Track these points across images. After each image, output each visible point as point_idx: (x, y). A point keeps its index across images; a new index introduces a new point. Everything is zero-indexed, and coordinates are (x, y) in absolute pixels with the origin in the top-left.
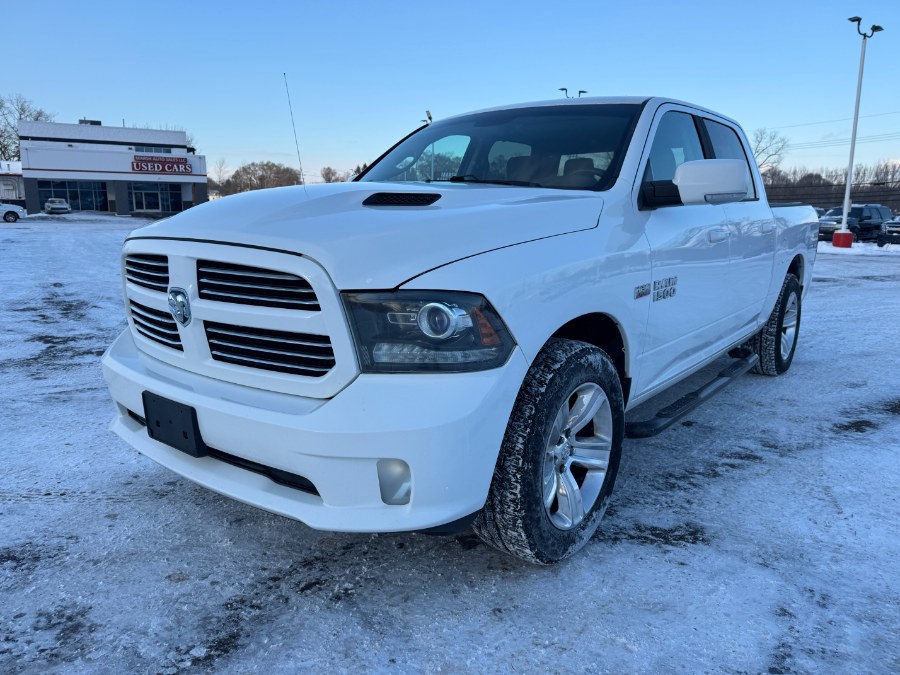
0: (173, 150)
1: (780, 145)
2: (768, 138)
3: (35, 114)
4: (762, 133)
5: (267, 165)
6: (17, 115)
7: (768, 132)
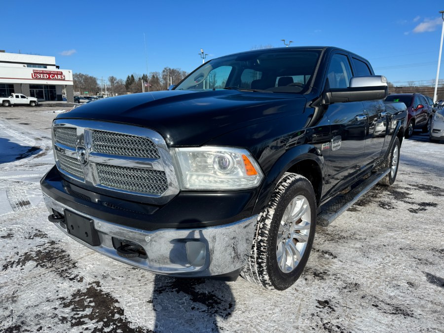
5: (79, 75)
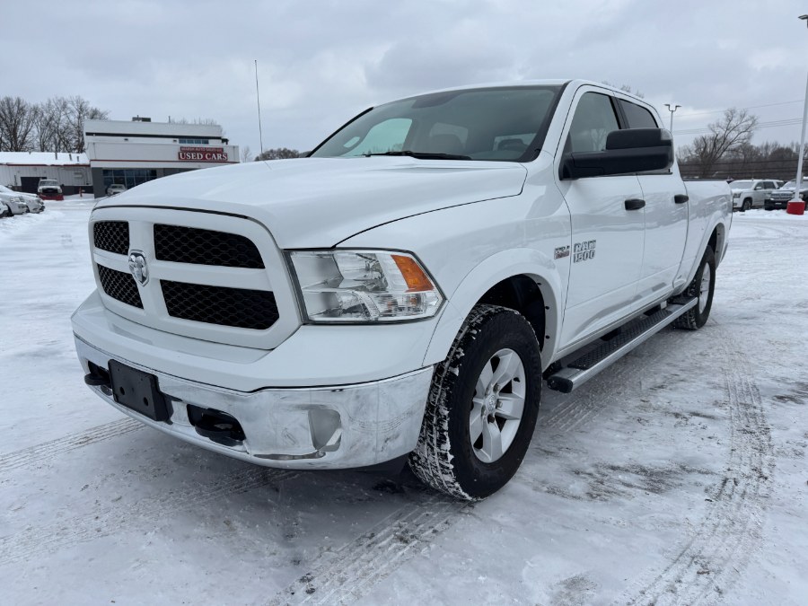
0: (210, 141)
1: (750, 122)
2: (738, 117)
3: (91, 113)
4: (733, 112)
6: (77, 114)
7: (739, 111)
